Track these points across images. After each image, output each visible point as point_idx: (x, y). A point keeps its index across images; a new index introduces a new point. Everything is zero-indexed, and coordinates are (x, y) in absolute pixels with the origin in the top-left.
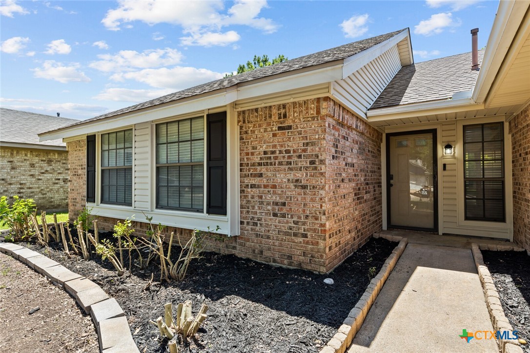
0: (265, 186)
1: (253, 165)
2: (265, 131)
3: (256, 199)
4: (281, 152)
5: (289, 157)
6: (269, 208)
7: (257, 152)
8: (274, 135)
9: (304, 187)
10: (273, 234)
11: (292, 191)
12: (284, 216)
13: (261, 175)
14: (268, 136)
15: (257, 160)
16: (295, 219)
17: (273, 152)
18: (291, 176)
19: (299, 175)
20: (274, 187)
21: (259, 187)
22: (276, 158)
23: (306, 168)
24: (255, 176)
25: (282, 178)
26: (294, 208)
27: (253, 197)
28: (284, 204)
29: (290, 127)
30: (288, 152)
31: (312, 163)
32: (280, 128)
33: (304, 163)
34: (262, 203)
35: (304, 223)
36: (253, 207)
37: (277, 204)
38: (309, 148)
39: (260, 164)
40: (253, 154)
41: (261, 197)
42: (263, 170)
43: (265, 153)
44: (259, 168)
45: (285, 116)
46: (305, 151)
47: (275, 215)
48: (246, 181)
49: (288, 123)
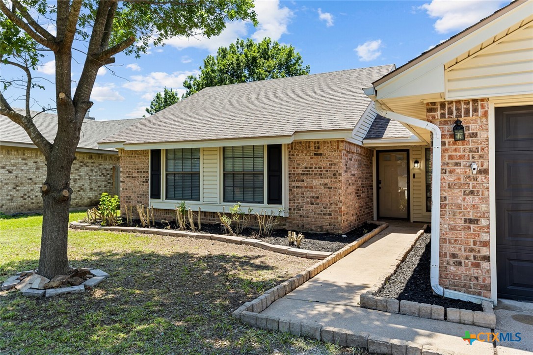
0: (306, 187)
1: (298, 174)
2: (306, 155)
3: (300, 195)
4: (315, 168)
5: (321, 171)
6: (308, 200)
7: (300, 167)
8: (312, 158)
9: (330, 188)
10: (311, 214)
11: (323, 190)
12: (317, 204)
13: (303, 181)
14: (308, 158)
15: (301, 172)
16: (324, 205)
17: (311, 168)
18: (322, 182)
19: (327, 181)
20: (312, 187)
21: (302, 187)
22: (313, 171)
23: (331, 178)
24: (299, 181)
25: (316, 182)
26: (324, 199)
27: (297, 194)
28: (318, 197)
29: (321, 154)
30: (320, 168)
31: (334, 175)
32: (315, 154)
33: (330, 174)
34: (304, 197)
35: (330, 208)
36: (298, 200)
37: (313, 197)
38: (333, 167)
39: (302, 174)
40: (297, 168)
41: (303, 194)
42: (305, 177)
43: (306, 168)
44: (301, 176)
45: (319, 148)
46: (330, 168)
47: (312, 204)
48: (293, 184)
49: (320, 152)
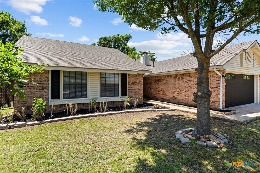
0: (132, 89)
1: (130, 85)
2: (133, 78)
3: (131, 92)
4: (135, 83)
5: (137, 84)
6: (133, 94)
7: (131, 82)
8: (134, 79)
9: (140, 89)
11: (138, 90)
12: (136, 95)
13: (132, 87)
14: (133, 79)
15: (131, 84)
16: (138, 95)
17: (134, 83)
18: (137, 87)
19: (139, 87)
20: (134, 89)
21: (131, 89)
22: (135, 84)
23: (140, 86)
24: (130, 87)
26: (138, 93)
27: (130, 92)
28: (136, 93)
29: (137, 78)
30: (137, 83)
31: (141, 85)
32: (135, 78)
33: (140, 85)
34: (132, 93)
35: (140, 96)
36: (130, 94)
37: (135, 93)
38: (141, 82)
39: (131, 85)
40: (130, 82)
41: (132, 92)
42: (132, 86)
43: (132, 82)
44: (131, 86)
45: (137, 76)
46: (140, 83)
47: (134, 95)
49: (137, 77)
